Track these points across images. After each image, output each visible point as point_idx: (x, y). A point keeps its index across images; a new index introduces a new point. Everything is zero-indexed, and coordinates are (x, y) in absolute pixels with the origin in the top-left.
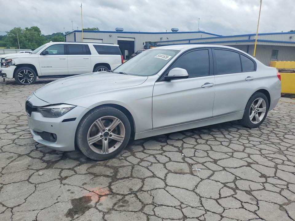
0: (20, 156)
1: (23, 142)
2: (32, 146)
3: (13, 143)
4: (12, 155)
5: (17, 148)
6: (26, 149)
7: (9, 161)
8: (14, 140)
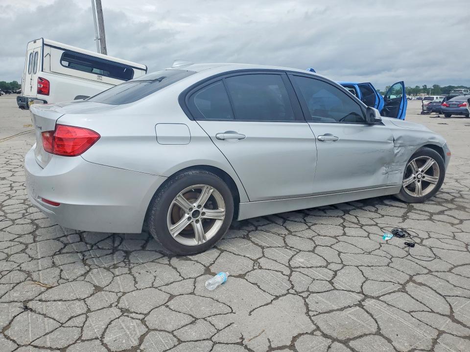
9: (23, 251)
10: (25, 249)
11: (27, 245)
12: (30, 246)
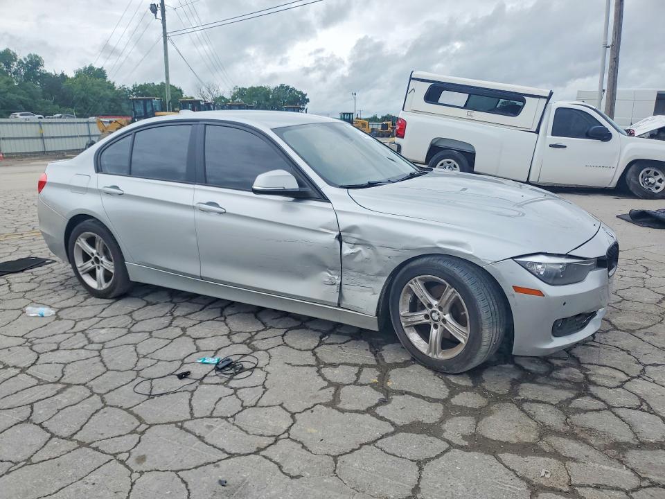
0: (631, 332)
1: (619, 358)
2: (602, 341)
3: (645, 365)
4: (647, 338)
5: (634, 348)
6: (616, 339)
7: (653, 329)
8: (642, 375)
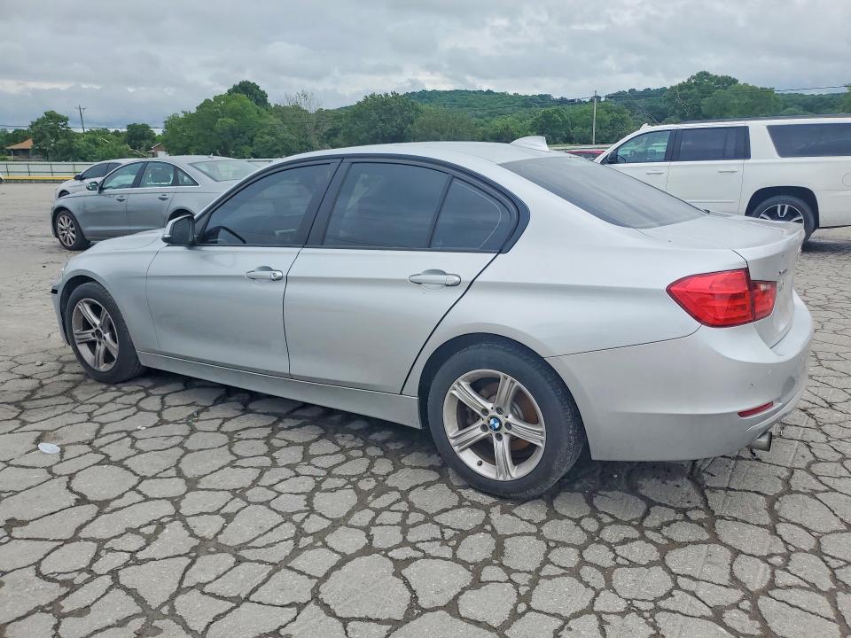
9: (817, 460)
10: (813, 462)
11: (808, 469)
12: (803, 465)
